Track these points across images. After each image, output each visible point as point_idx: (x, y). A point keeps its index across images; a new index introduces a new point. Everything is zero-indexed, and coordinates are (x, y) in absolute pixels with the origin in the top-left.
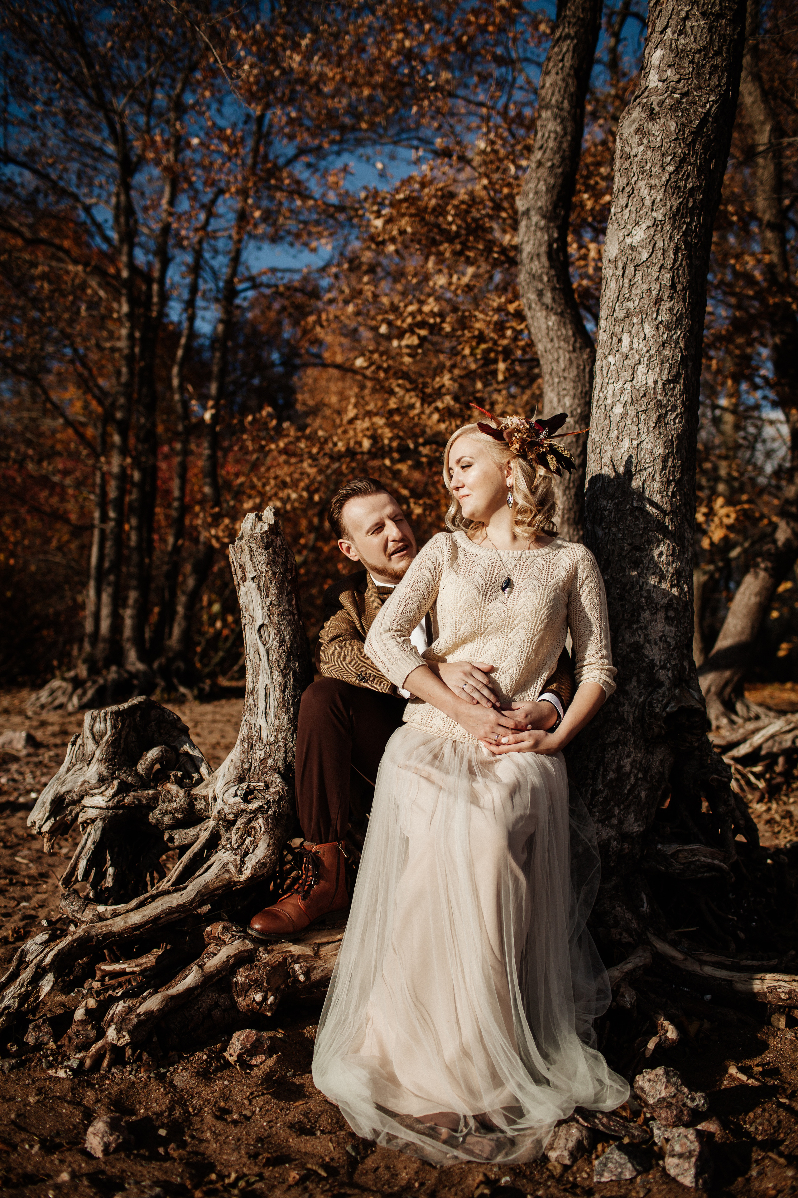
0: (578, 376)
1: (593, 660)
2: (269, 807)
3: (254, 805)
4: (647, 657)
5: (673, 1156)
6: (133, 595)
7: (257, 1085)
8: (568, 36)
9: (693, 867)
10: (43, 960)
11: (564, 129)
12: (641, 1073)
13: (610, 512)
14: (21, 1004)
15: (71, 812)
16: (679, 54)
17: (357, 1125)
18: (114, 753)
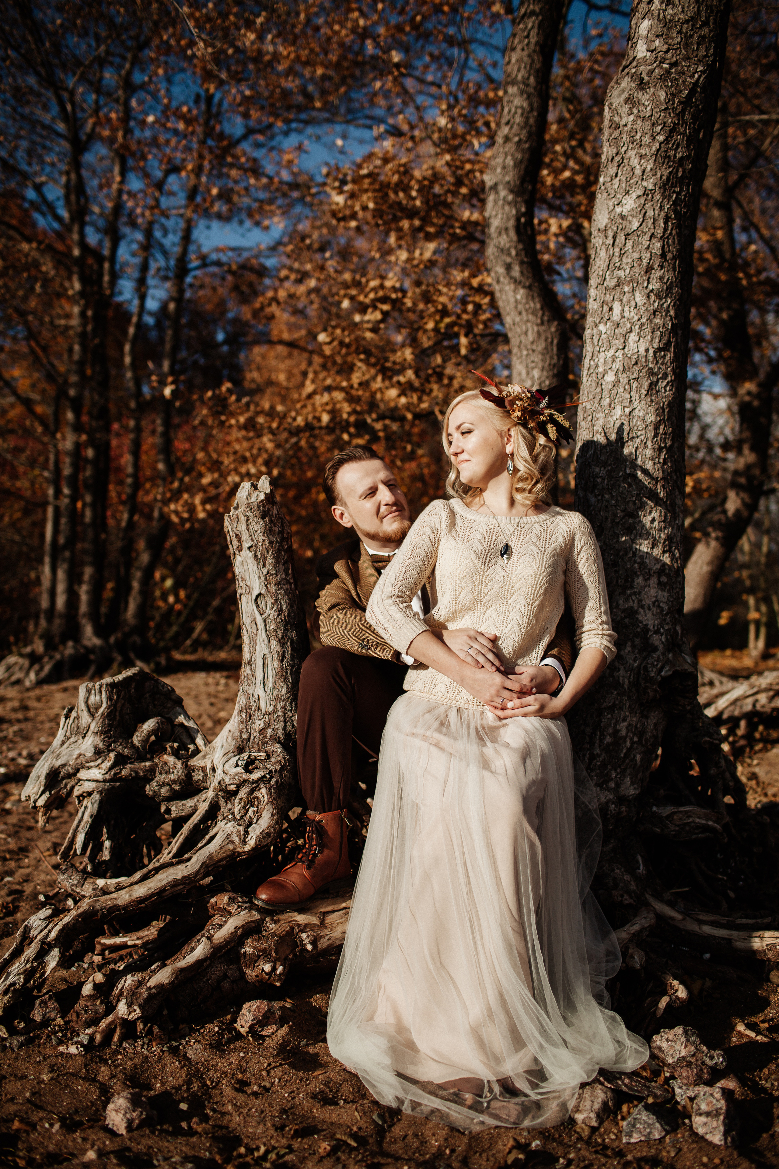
0: (546, 348)
1: (594, 626)
2: (272, 777)
3: (256, 775)
4: (641, 622)
5: (701, 1115)
6: (88, 571)
7: (274, 1056)
8: (533, 13)
9: (687, 828)
10: (47, 936)
11: (531, 105)
12: (658, 1033)
13: (603, 479)
14: (27, 981)
15: (66, 785)
16: (667, 24)
17: (378, 1093)
18: (110, 725)
